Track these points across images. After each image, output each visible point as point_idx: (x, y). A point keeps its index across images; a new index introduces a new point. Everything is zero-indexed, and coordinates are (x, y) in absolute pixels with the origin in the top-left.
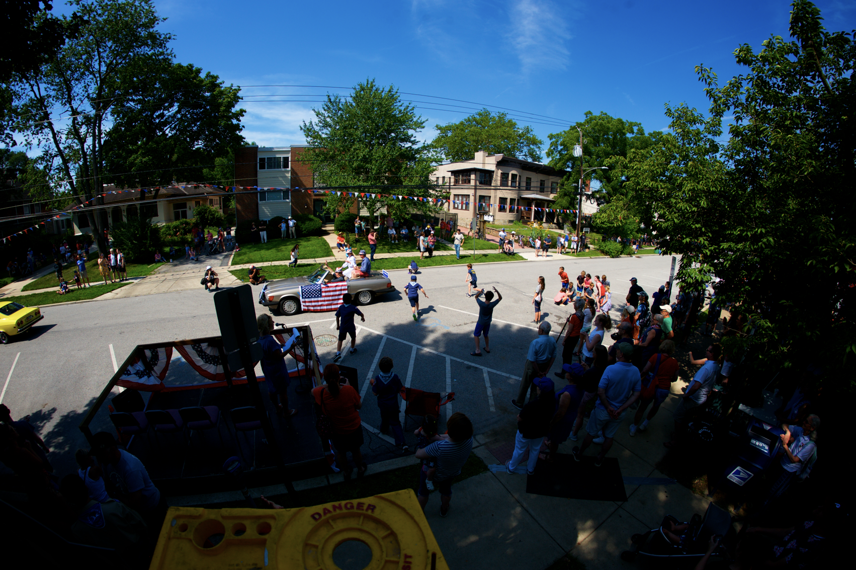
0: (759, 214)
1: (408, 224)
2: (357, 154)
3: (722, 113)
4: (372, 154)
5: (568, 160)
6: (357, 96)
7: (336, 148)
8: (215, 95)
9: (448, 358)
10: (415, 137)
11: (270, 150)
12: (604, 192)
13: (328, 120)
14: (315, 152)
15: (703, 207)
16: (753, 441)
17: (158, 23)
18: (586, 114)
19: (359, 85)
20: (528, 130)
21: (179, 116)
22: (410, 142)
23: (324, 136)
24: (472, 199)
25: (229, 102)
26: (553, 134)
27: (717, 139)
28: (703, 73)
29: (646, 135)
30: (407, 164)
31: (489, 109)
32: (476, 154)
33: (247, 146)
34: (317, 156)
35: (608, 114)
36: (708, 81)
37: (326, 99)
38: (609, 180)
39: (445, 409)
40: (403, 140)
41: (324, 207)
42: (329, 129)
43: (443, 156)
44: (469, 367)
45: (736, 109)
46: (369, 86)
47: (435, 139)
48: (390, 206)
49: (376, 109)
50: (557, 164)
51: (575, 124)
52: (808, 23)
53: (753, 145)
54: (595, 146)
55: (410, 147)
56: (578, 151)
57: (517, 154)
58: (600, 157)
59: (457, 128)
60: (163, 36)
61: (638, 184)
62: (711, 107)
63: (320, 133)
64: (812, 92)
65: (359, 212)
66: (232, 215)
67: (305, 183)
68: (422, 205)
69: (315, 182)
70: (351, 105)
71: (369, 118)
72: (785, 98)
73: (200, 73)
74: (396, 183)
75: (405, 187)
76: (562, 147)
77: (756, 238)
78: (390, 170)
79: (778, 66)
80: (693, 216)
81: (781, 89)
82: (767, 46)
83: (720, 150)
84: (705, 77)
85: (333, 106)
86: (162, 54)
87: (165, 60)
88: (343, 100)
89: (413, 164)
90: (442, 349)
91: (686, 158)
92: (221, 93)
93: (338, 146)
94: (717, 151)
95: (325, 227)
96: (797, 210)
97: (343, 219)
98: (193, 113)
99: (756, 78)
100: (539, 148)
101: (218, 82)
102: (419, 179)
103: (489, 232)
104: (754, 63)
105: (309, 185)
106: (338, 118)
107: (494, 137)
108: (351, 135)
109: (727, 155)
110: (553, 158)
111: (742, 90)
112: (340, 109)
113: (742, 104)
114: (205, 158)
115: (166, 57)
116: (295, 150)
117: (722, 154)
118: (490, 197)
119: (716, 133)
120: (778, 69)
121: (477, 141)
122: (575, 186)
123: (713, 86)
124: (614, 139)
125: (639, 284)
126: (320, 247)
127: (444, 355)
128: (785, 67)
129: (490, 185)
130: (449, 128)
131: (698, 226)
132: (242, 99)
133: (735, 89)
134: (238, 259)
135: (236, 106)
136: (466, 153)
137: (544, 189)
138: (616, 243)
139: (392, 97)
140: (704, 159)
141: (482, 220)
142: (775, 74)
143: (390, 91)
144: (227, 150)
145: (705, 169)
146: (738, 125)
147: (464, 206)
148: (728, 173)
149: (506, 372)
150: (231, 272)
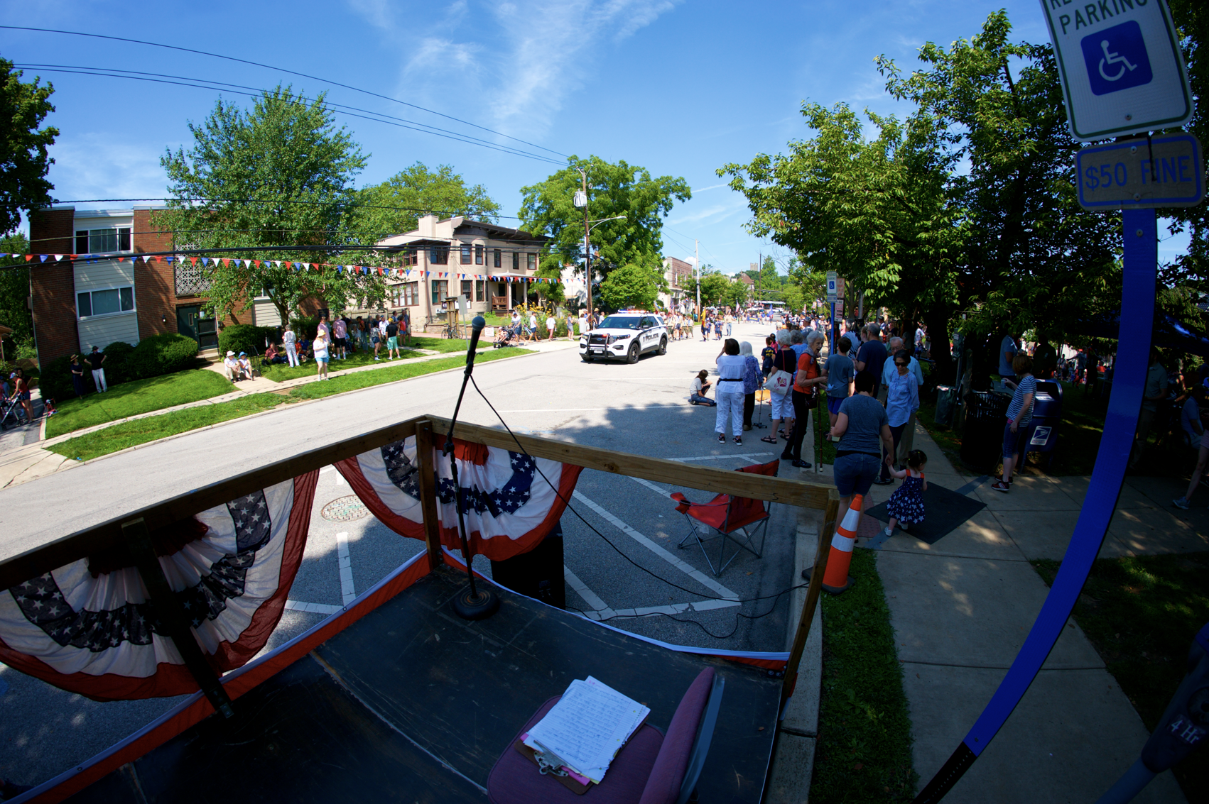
11: (97, 216)
18: (570, 159)
20: (479, 191)
24: (421, 286)
25: (28, 113)
26: (528, 187)
29: (653, 180)
31: (425, 163)
32: (420, 221)
41: (196, 319)
50: (532, 228)
51: (556, 174)
56: (581, 200)
65: (252, 322)
67: (162, 276)
69: (178, 272)
76: (540, 204)
95: (202, 354)
97: (232, 333)
110: (527, 220)
116: (139, 215)
118: (447, 281)
124: (613, 188)
129: (446, 263)
134: (57, 425)
137: (518, 263)
147: (410, 300)
150: (49, 449)
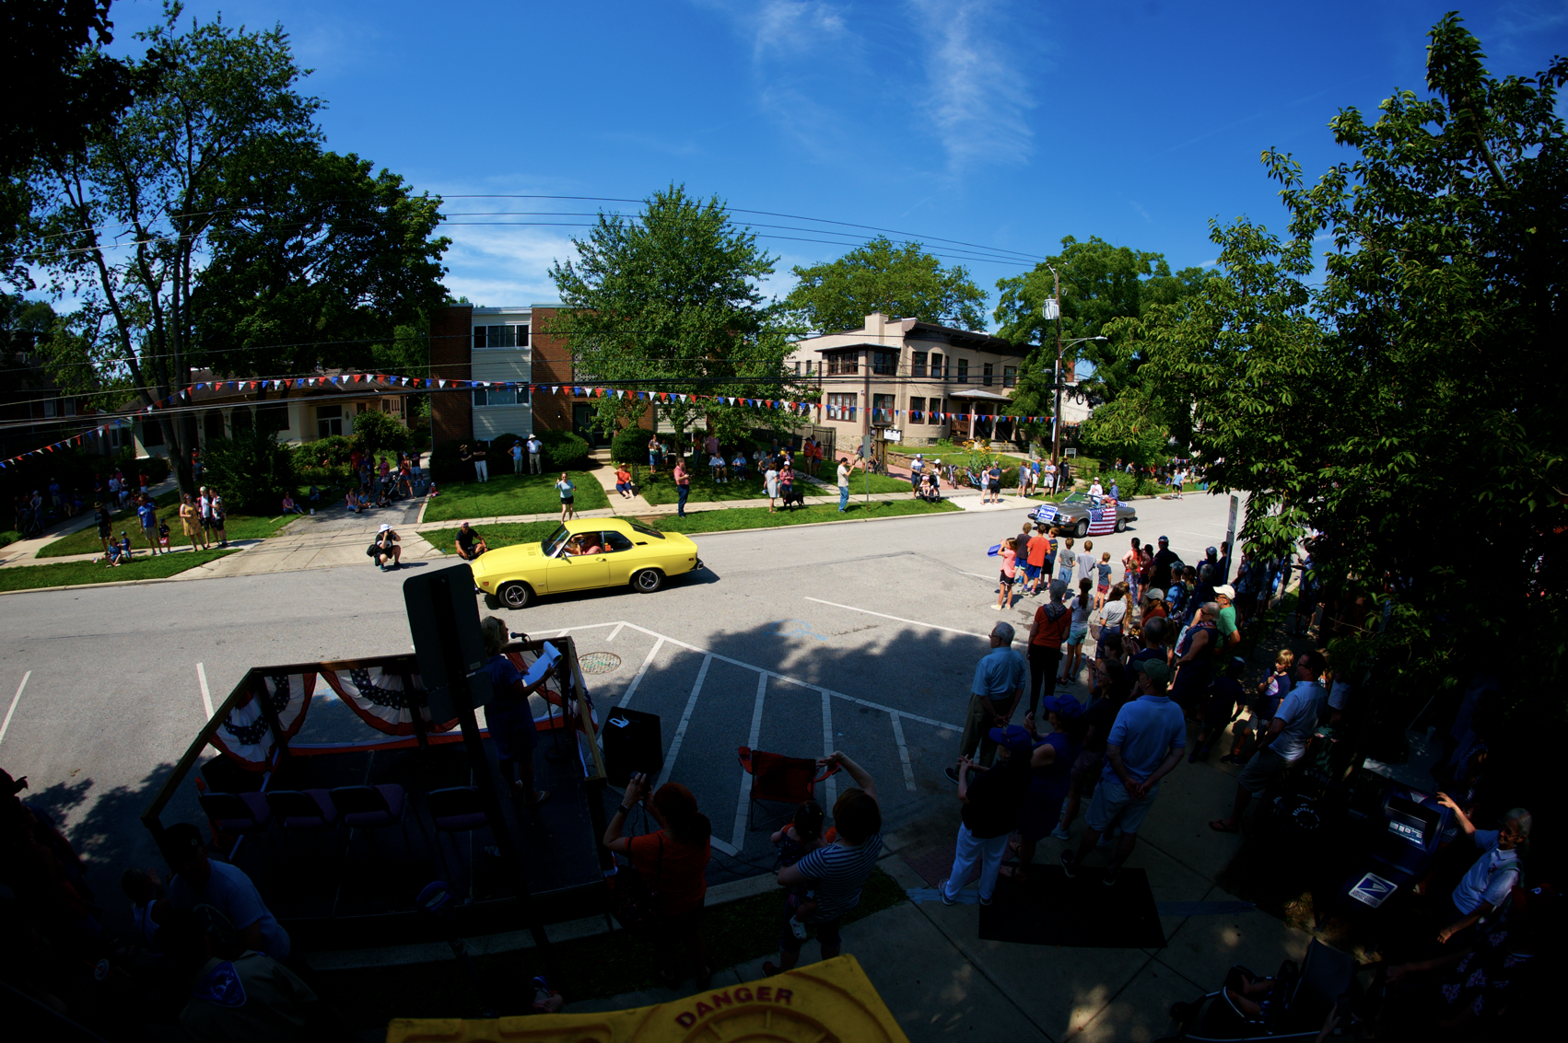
0: (1386, 411)
1: (746, 448)
2: (653, 320)
3: (1312, 231)
4: (680, 321)
5: (1033, 326)
6: (653, 216)
7: (615, 310)
8: (395, 211)
9: (826, 694)
10: (757, 290)
11: (494, 313)
12: (1101, 380)
13: (600, 258)
14: (575, 316)
15: (1285, 406)
16: (1395, 825)
17: (296, 79)
18: (1064, 242)
19: (656, 196)
20: (959, 273)
21: (331, 248)
22: (749, 298)
23: (592, 288)
24: (861, 400)
25: (421, 224)
26: (1006, 280)
27: (1305, 281)
28: (1276, 163)
29: (1174, 275)
30: (742, 338)
31: (889, 237)
32: (867, 318)
33: (451, 304)
34: (580, 323)
35: (1104, 241)
36: (1286, 177)
37: (597, 221)
38: (1110, 359)
39: (824, 788)
40: (735, 296)
41: (593, 418)
42: (602, 275)
43: (808, 324)
44: (865, 710)
45: (1338, 226)
46: (674, 197)
47: (791, 291)
48: (712, 416)
49: (686, 239)
50: (1013, 333)
51: (1045, 261)
52: (1459, 65)
53: (1370, 287)
54: (1082, 298)
55: (749, 308)
56: (1051, 310)
57: (941, 316)
58: (1092, 319)
59: (833, 272)
60: (304, 103)
61: (1165, 367)
62: (1291, 221)
63: (585, 283)
64: (1471, 187)
65: (656, 427)
66: (424, 430)
67: (557, 373)
68: (770, 414)
69: (576, 371)
70: (642, 232)
71: (675, 256)
72: (1424, 201)
73: (369, 170)
74: (723, 373)
75: (740, 380)
76: (1022, 303)
77: (1382, 457)
78: (712, 351)
79: (1410, 145)
80: (1267, 422)
81: (1417, 186)
82: (1389, 110)
83: (1310, 299)
84: (1279, 169)
85: (610, 233)
86: (301, 133)
87: (308, 145)
88: (627, 224)
89: (753, 337)
90: (813, 679)
91: (1250, 317)
92: (408, 207)
93: (617, 306)
94: (1305, 301)
95: (595, 453)
96: (1453, 398)
97: (626, 438)
98: (356, 242)
99: (1370, 167)
100: (981, 304)
101: (401, 187)
102: (767, 367)
103: (893, 460)
104: (1366, 140)
105: (565, 378)
106: (617, 255)
107: (898, 286)
108: (640, 286)
109: (1323, 308)
110: (1006, 323)
111: (1345, 191)
112: (621, 239)
113: (1346, 216)
114: (376, 325)
115: (309, 139)
116: (539, 313)
117: (1315, 306)
118: (894, 396)
119: (1303, 268)
120: (1409, 149)
121: (868, 296)
122: (1048, 373)
123: (1294, 186)
124: (1115, 284)
125: (1171, 548)
126: (586, 490)
127: (818, 689)
128: (1422, 146)
129: (893, 374)
130: (816, 272)
131: (1277, 438)
132: (445, 219)
133: (1334, 189)
134: (435, 511)
135: (433, 231)
136: (849, 317)
137: (991, 380)
138: (1124, 475)
139: (715, 217)
140: (1282, 317)
141: (880, 439)
142: (1404, 158)
143: (711, 207)
144: (417, 312)
145: (1285, 335)
146: (1342, 253)
147: (847, 413)
148: (1326, 341)
149: (933, 718)
150: (422, 534)
